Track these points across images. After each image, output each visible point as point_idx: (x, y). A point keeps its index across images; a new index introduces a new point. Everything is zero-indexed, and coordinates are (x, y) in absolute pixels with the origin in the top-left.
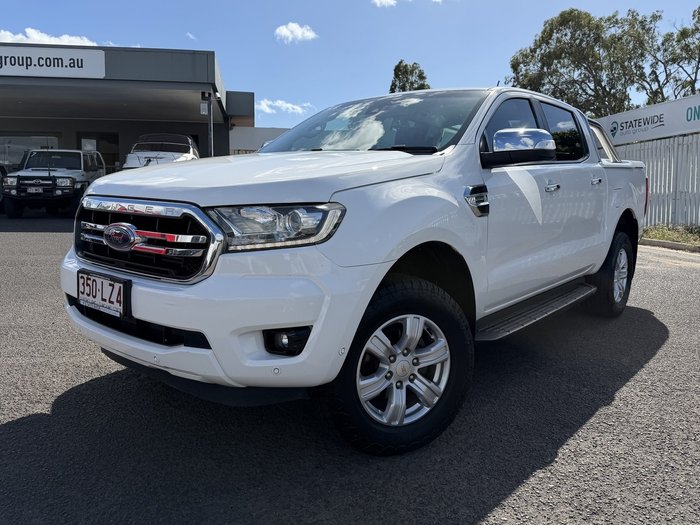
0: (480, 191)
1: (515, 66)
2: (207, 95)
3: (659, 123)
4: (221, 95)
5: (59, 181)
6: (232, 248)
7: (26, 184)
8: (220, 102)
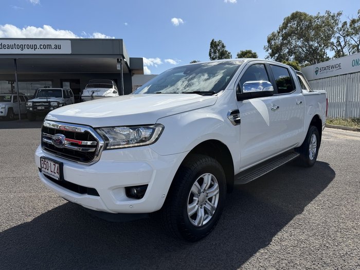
0: (236, 113)
1: (269, 41)
2: (120, 60)
3: (338, 68)
4: (127, 60)
5: (52, 103)
6: (108, 148)
7: (37, 105)
8: (126, 63)
